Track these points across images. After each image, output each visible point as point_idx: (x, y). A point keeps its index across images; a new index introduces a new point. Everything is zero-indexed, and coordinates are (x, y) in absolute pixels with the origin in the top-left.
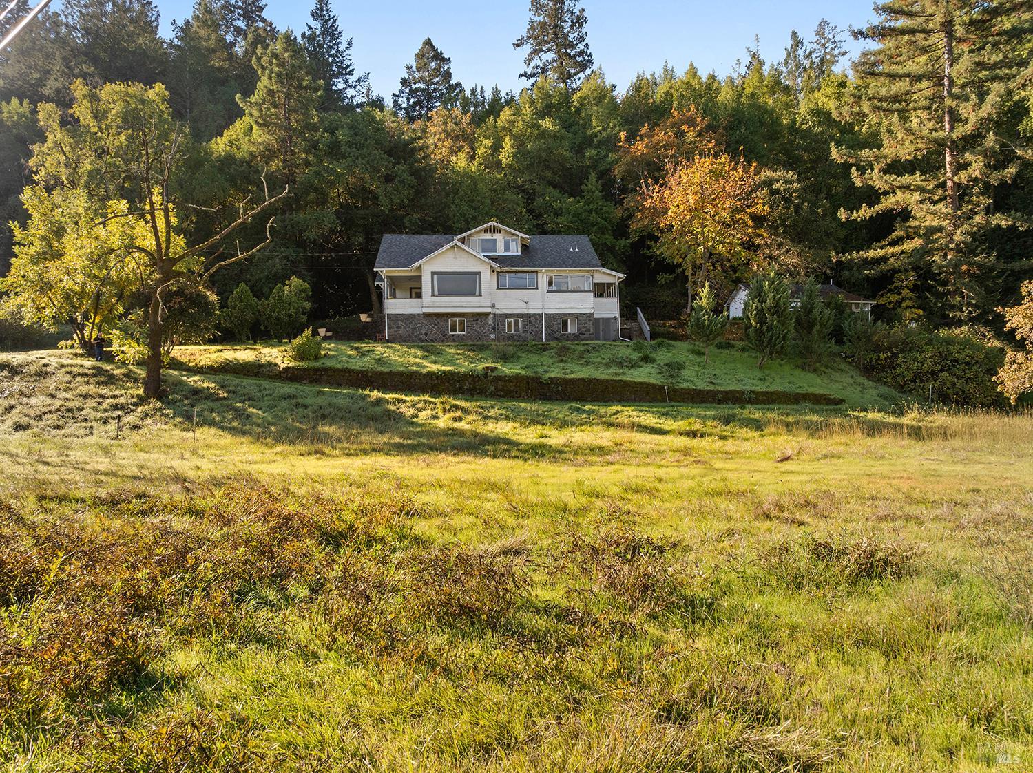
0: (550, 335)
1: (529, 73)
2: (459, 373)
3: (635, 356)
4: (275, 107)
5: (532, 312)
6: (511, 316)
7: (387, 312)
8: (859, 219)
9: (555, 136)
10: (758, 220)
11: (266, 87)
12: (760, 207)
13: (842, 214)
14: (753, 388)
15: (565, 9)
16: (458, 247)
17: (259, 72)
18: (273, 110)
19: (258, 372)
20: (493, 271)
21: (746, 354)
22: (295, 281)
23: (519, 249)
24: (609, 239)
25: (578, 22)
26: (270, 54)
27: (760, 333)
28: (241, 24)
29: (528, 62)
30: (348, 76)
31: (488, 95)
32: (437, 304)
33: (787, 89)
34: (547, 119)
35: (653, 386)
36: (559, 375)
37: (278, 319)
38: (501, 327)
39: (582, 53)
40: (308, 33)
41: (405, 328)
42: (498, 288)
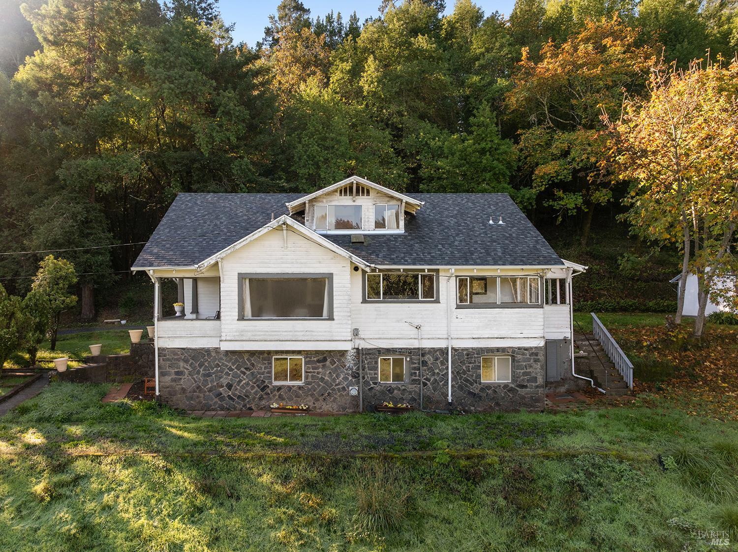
0: (461, 388)
5: (427, 344)
6: (388, 351)
7: (158, 344)
16: (291, 229)
20: (356, 269)
23: (402, 223)
32: (248, 336)
38: (370, 373)
41: (190, 374)
42: (364, 301)
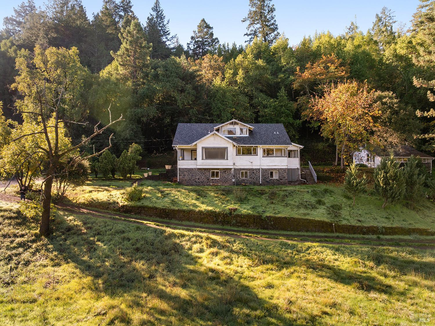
0: (264, 180)
1: (248, 34)
2: (216, 212)
3: (313, 200)
4: (129, 57)
5: (254, 167)
6: (243, 169)
7: (179, 167)
8: (429, 117)
9: (263, 68)
10: (375, 119)
11: (125, 47)
12: (377, 112)
13: (418, 113)
14: (384, 225)
15: (265, 5)
16: (216, 134)
17: (122, 40)
18: (128, 58)
19: (108, 207)
20: (234, 146)
21: (374, 198)
22: (134, 145)
23: (248, 133)
24: (291, 120)
25: (271, 10)
26: (127, 32)
27: (385, 190)
28: (122, 13)
29: (248, 28)
30: (167, 36)
31: (231, 47)
32: (205, 164)
33: (376, 43)
34: (260, 60)
35: (326, 223)
36: (271, 215)
37: (123, 168)
38: (238, 175)
39: (273, 24)
40: (150, 17)
41: (187, 175)
42: (237, 155)
